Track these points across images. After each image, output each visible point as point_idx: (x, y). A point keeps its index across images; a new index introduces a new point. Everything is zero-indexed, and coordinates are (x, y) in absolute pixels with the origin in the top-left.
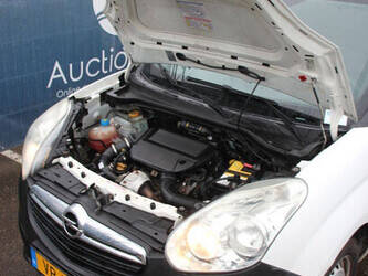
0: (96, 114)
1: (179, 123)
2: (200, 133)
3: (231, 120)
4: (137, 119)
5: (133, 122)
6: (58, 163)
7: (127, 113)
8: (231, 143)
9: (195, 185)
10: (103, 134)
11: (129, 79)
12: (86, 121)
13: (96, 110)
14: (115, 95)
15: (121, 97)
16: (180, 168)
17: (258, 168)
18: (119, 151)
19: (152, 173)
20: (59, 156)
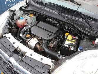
0: (18, 15)
1: (47, 19)
2: (55, 23)
3: (66, 19)
4: (32, 17)
5: (31, 18)
6: (5, 36)
7: (29, 14)
8: (66, 28)
9: (54, 43)
10: (21, 22)
11: (29, 3)
12: (15, 17)
13: (18, 13)
14: (24, 9)
15: (26, 9)
16: (49, 38)
17: (78, 39)
18: (27, 30)
19: (39, 38)
20: (5, 33)
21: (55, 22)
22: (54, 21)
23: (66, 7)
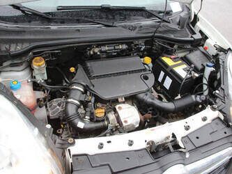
21: (120, 47)
22: (117, 47)
23: (112, 5)
